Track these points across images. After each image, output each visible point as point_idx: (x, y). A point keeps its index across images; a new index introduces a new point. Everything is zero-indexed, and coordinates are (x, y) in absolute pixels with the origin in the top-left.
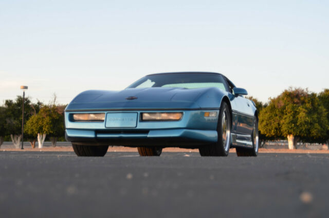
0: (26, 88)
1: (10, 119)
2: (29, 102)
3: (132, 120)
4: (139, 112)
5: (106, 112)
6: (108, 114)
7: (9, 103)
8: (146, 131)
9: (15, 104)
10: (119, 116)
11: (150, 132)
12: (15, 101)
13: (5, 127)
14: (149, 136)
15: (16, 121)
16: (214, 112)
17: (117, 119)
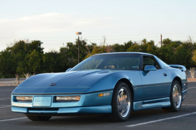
0: (80, 33)
1: (71, 58)
2: (85, 43)
3: (48, 101)
4: (53, 96)
5: (33, 96)
6: (35, 97)
7: (70, 45)
8: (57, 109)
9: (75, 45)
10: (41, 98)
11: (60, 109)
12: (74, 43)
13: (67, 65)
14: (59, 112)
15: (76, 60)
16: (108, 92)
17: (39, 101)
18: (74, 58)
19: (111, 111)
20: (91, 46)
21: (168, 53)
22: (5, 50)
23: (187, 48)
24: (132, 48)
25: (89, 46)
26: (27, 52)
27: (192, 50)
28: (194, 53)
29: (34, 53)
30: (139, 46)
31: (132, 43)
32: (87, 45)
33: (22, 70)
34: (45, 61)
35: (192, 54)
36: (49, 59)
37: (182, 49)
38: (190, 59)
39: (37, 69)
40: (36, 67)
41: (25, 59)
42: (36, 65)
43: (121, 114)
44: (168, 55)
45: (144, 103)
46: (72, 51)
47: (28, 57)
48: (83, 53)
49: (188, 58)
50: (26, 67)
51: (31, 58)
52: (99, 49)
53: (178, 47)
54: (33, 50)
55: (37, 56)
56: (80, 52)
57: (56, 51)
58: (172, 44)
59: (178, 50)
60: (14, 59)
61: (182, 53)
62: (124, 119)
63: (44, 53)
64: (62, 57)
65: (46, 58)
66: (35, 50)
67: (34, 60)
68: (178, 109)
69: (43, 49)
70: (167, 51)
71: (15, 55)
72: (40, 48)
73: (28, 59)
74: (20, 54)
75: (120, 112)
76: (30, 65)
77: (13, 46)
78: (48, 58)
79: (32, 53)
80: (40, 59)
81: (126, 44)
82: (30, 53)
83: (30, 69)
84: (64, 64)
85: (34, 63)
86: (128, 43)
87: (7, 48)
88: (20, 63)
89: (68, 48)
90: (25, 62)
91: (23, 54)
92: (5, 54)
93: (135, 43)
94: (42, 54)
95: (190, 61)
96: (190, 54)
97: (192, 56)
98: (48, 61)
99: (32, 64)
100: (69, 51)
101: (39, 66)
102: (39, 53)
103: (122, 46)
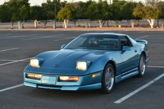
1: (49, 11)
3: (54, 80)
4: (57, 76)
6: (43, 76)
7: (49, 1)
9: (52, 2)
14: (62, 89)
15: (53, 12)
16: (99, 73)
17: (47, 79)
18: (52, 11)
19: (101, 87)
20: (64, 3)
21: (116, 9)
22: (3, 4)
23: (129, 6)
24: (92, 5)
25: (62, 3)
26: (19, 6)
27: (133, 8)
28: (134, 10)
29: (24, 7)
30: (97, 4)
31: (92, 1)
32: (60, 2)
33: (15, 19)
34: (31, 13)
35: (133, 10)
36: (34, 12)
37: (126, 6)
38: (132, 13)
39: (26, 18)
40: (25, 17)
41: (18, 11)
42: (25, 16)
43: (107, 87)
44: (117, 11)
45: (122, 76)
46: (50, 6)
47: (19, 10)
48: (58, 8)
49: (130, 13)
50: (18, 17)
51: (22, 11)
52: (69, 6)
53: (124, 5)
54: (23, 5)
55: (26, 9)
56: (56, 7)
57: (38, 5)
58: (119, 2)
59: (124, 7)
60: (10, 11)
61: (126, 9)
62: (110, 91)
63: (31, 7)
64: (43, 10)
65: (32, 11)
66: (24, 5)
67: (24, 12)
68: (143, 75)
69: (30, 4)
70: (116, 8)
71: (10, 8)
72: (28, 3)
73: (20, 11)
74: (14, 8)
75: (107, 86)
76: (21, 15)
77: (9, 1)
78: (33, 10)
79: (22, 7)
80: (28, 12)
81: (87, 2)
82: (21, 7)
83: (21, 18)
84: (45, 15)
85: (24, 14)
86: (89, 1)
87: (4, 3)
88: (14, 14)
89: (48, 3)
90: (18, 14)
91: (16, 7)
92: (3, 7)
93: (94, 1)
94: (29, 8)
95: (132, 15)
96: (131, 10)
97: (134, 12)
98: (34, 13)
99: (22, 15)
100: (48, 6)
101: (28, 17)
102: (27, 7)
103: (85, 3)
